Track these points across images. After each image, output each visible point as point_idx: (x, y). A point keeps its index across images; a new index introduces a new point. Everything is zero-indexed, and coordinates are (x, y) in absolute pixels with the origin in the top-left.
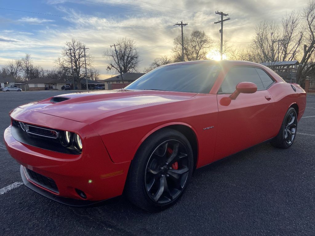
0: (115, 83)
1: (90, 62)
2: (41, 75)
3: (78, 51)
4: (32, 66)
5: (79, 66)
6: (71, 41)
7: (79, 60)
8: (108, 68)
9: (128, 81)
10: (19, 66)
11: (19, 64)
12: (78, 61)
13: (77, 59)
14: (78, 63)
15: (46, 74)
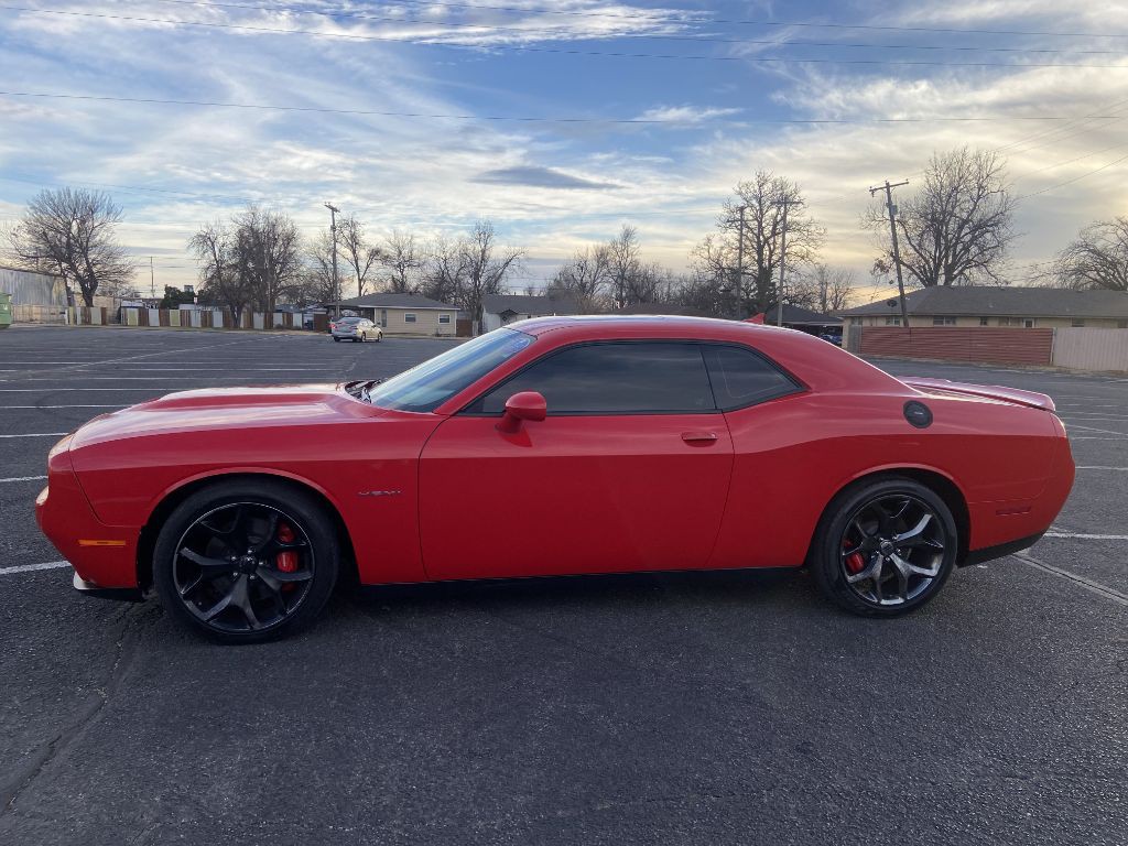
0: (882, 323)
1: (810, 249)
2: (661, 291)
3: (773, 211)
4: (635, 264)
5: (770, 262)
6: (753, 179)
7: (771, 241)
8: (880, 266)
9: (935, 317)
10: (603, 264)
11: (602, 258)
12: (769, 245)
13: (766, 240)
14: (766, 252)
15: (676, 290)
